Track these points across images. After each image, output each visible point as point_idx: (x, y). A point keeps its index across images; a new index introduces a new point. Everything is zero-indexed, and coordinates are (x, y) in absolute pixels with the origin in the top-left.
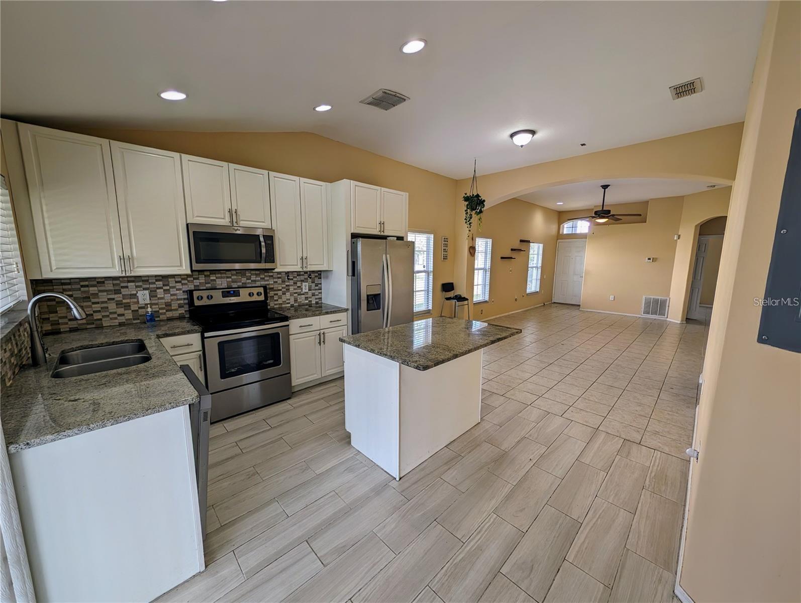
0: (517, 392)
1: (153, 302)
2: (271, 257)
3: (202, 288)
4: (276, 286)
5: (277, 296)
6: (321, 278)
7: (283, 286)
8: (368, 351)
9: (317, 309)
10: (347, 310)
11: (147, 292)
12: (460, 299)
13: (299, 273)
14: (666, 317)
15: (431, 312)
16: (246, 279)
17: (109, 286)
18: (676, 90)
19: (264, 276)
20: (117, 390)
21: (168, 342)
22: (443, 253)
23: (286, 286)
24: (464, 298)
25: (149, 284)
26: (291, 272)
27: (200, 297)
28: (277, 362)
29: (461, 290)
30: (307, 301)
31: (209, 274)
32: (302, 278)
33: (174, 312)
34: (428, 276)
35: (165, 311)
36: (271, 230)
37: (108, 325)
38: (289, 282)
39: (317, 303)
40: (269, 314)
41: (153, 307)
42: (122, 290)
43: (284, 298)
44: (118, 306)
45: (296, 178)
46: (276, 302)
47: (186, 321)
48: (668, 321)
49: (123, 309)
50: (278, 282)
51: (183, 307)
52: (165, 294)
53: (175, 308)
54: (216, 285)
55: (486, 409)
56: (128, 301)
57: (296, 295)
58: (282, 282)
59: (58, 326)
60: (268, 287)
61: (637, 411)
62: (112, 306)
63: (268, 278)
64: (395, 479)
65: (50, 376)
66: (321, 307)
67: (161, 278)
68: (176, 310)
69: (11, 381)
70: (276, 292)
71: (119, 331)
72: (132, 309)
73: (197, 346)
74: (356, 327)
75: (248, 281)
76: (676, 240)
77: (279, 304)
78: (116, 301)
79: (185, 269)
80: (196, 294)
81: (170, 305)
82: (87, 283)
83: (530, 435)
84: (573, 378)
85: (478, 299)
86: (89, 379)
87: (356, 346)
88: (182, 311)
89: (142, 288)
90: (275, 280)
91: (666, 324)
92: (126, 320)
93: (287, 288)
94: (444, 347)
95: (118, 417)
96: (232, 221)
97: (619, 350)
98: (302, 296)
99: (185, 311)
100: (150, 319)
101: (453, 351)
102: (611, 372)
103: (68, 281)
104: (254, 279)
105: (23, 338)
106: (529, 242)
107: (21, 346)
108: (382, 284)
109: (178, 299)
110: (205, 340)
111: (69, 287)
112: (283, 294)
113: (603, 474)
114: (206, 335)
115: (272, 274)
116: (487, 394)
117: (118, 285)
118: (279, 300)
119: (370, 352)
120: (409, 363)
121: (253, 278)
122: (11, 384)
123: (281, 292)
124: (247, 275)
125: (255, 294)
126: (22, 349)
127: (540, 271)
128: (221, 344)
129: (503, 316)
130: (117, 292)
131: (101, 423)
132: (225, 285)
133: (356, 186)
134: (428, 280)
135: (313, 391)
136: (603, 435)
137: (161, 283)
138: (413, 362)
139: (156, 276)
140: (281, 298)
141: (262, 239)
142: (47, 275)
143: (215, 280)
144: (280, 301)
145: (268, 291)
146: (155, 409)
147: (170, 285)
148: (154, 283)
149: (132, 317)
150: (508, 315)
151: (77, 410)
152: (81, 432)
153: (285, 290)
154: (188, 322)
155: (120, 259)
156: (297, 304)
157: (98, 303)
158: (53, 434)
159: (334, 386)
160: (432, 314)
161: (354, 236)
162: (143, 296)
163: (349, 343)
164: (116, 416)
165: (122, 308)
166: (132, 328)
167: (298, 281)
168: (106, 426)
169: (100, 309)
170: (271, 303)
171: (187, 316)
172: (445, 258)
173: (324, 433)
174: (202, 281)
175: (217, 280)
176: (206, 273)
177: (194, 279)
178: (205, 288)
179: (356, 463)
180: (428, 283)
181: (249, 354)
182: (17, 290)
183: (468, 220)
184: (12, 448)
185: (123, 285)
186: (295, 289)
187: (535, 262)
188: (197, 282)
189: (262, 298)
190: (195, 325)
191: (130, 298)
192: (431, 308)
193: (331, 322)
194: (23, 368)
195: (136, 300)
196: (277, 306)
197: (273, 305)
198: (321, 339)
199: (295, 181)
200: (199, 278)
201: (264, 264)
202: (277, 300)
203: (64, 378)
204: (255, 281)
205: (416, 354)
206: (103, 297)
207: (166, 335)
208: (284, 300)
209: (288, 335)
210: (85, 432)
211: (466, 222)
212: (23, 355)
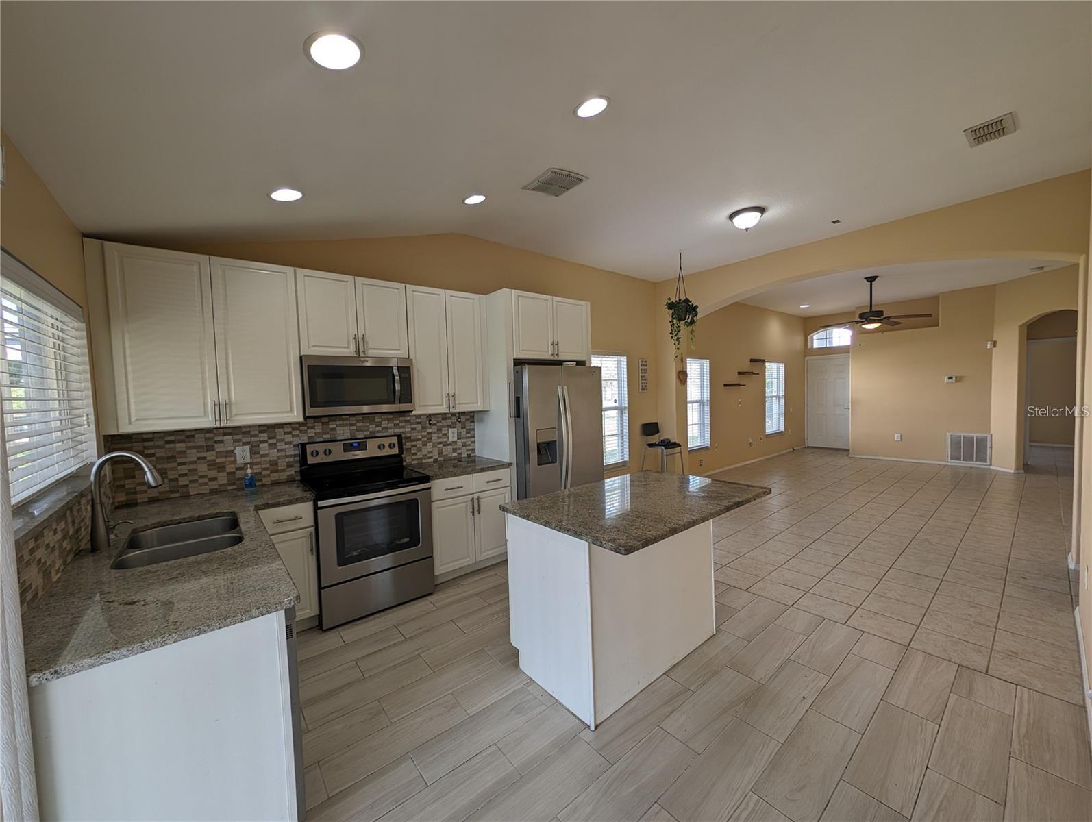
0: (769, 585)
1: (255, 460)
2: (407, 395)
3: (318, 440)
4: (414, 435)
5: (415, 448)
6: (473, 422)
7: (423, 434)
8: (541, 524)
9: (469, 465)
10: (509, 465)
11: (247, 448)
12: (668, 444)
13: (444, 416)
14: (988, 463)
15: (628, 464)
16: (374, 426)
17: (199, 440)
18: (976, 134)
19: (398, 422)
20: (190, 586)
21: (268, 515)
22: (641, 382)
23: (428, 433)
24: (675, 443)
25: (251, 437)
26: (433, 414)
27: (315, 452)
28: (414, 542)
29: (669, 433)
30: (456, 454)
31: (327, 421)
32: (449, 422)
33: (281, 474)
34: (622, 414)
35: (269, 472)
36: (409, 359)
37: (197, 493)
38: (431, 428)
39: (469, 456)
40: (405, 473)
41: (255, 467)
42: (216, 445)
43: (425, 451)
44: (210, 467)
45: (441, 291)
46: (414, 457)
47: (296, 485)
48: (994, 470)
49: (216, 471)
50: (417, 429)
51: (292, 466)
52: (270, 449)
53: (282, 468)
54: (336, 435)
55: (723, 612)
56: (223, 460)
57: (441, 445)
58: (423, 428)
59: (134, 495)
60: (403, 435)
61: (971, 616)
62: (202, 468)
63: (403, 424)
64: (589, 727)
65: (109, 566)
66: (475, 462)
67: (265, 428)
68: (284, 470)
69: (60, 573)
70: (414, 443)
71: (209, 500)
72: (228, 471)
73: (308, 519)
74: (523, 490)
75: (378, 429)
76: (991, 349)
77: (419, 459)
78: (208, 461)
79: (296, 416)
80: (309, 448)
81: (277, 464)
82: (172, 438)
83: (799, 657)
84: (855, 562)
85: (694, 445)
86: (157, 571)
87: (524, 517)
88: (291, 472)
89: (241, 443)
90: (413, 426)
91: (990, 474)
92: (220, 485)
93: (429, 436)
94: (654, 516)
95: (184, 630)
96: (358, 351)
97: (921, 516)
98: (449, 447)
99: (295, 472)
100: (250, 484)
101: (669, 523)
102: (915, 551)
103: (151, 436)
104: (386, 426)
105: (84, 514)
106: (763, 361)
107: (79, 524)
108: (558, 426)
109: (287, 456)
110: (319, 511)
111: (151, 443)
112: (423, 445)
113: (931, 727)
114: (321, 504)
115: (409, 418)
116: (723, 588)
117: (211, 439)
118: (418, 454)
119: (545, 526)
120: (604, 542)
121: (385, 424)
122: (59, 578)
123: (421, 442)
124: (376, 420)
125: (387, 446)
126: (81, 528)
127: (783, 401)
128: (339, 517)
129: (734, 469)
130: (210, 448)
131: (159, 639)
132: (347, 435)
133: (518, 296)
134: (622, 420)
135: (464, 582)
136: (919, 658)
137: (265, 435)
138: (609, 541)
139: (260, 426)
140: (421, 451)
141: (396, 372)
142: (125, 429)
143: (334, 429)
145: (403, 441)
146: (236, 618)
147: (278, 438)
148: (256, 436)
149: (226, 482)
150: (741, 467)
151: (132, 618)
152: (132, 653)
153: (426, 439)
154: (298, 487)
155: (215, 405)
156: (442, 459)
157: (185, 464)
158: (93, 656)
159: (493, 576)
160: (629, 468)
161: (518, 363)
162: (243, 454)
163: (514, 513)
164: (181, 628)
165: (214, 469)
166: (226, 497)
167: (444, 427)
168: (167, 644)
169: (186, 472)
170: (407, 457)
171: (298, 478)
172: (644, 388)
173: (480, 649)
174: (318, 431)
175: (338, 429)
176: (324, 420)
177: (308, 428)
178: (322, 440)
179: (528, 698)
180: (622, 424)
181: (378, 531)
182: (84, 449)
183: (675, 334)
184: (34, 678)
185: (217, 439)
186: (439, 438)
187: (775, 388)
188: (312, 433)
189: (395, 451)
190: (306, 491)
191: (226, 457)
192: (628, 460)
193: (488, 482)
194: (79, 554)
195: (232, 459)
196: (416, 462)
197: (410, 461)
198: (475, 507)
199: (439, 295)
200: (314, 426)
201: (399, 405)
202: (416, 454)
203: (126, 568)
204: (387, 428)
205: (613, 528)
206: (192, 455)
207: (268, 506)
208: (424, 453)
209: (429, 502)
210: (136, 654)
211: (672, 337)
212: (80, 537)
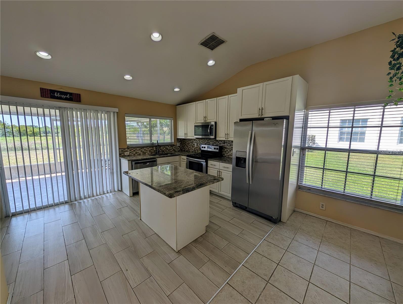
1: (197, 147)
2: (212, 133)
5: (227, 151)
27: (203, 147)
35: (199, 150)
36: (216, 122)
37: (191, 151)
45: (227, 96)
46: (227, 154)
72: (194, 148)
73: (186, 160)
77: (228, 155)
125: (216, 149)
133: (243, 90)
140: (229, 153)
141: (210, 126)
144: (228, 154)
155: (185, 134)
161: (241, 121)
189: (218, 151)
193: (224, 167)
197: (225, 155)
198: (220, 174)
199: (226, 98)
201: (210, 136)
202: (227, 153)
